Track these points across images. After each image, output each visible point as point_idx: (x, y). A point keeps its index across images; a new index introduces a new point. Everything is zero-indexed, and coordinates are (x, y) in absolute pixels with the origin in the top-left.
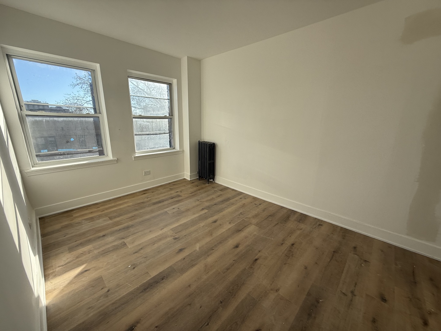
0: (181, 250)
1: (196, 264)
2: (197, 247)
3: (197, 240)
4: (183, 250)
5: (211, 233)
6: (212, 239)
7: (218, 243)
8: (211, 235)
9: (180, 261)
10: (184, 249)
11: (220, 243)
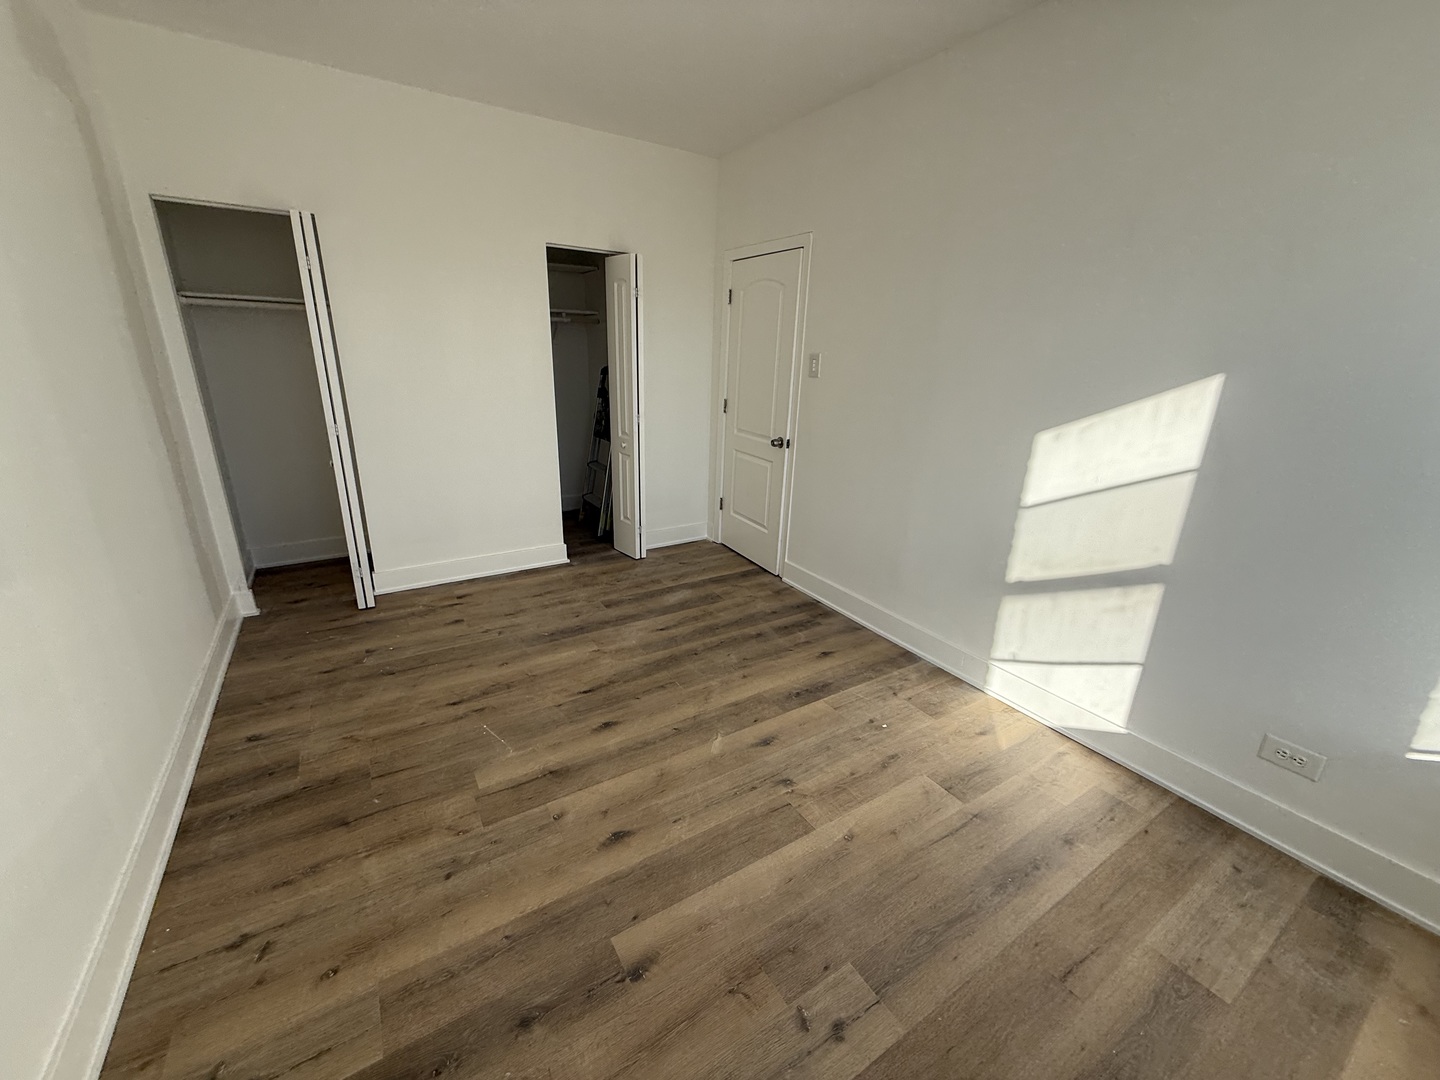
0: (766, 742)
1: (729, 705)
2: (717, 745)
3: (714, 765)
4: (757, 741)
5: (663, 783)
6: (666, 759)
7: (654, 743)
8: (662, 775)
9: (764, 719)
10: (757, 745)
11: (646, 744)
